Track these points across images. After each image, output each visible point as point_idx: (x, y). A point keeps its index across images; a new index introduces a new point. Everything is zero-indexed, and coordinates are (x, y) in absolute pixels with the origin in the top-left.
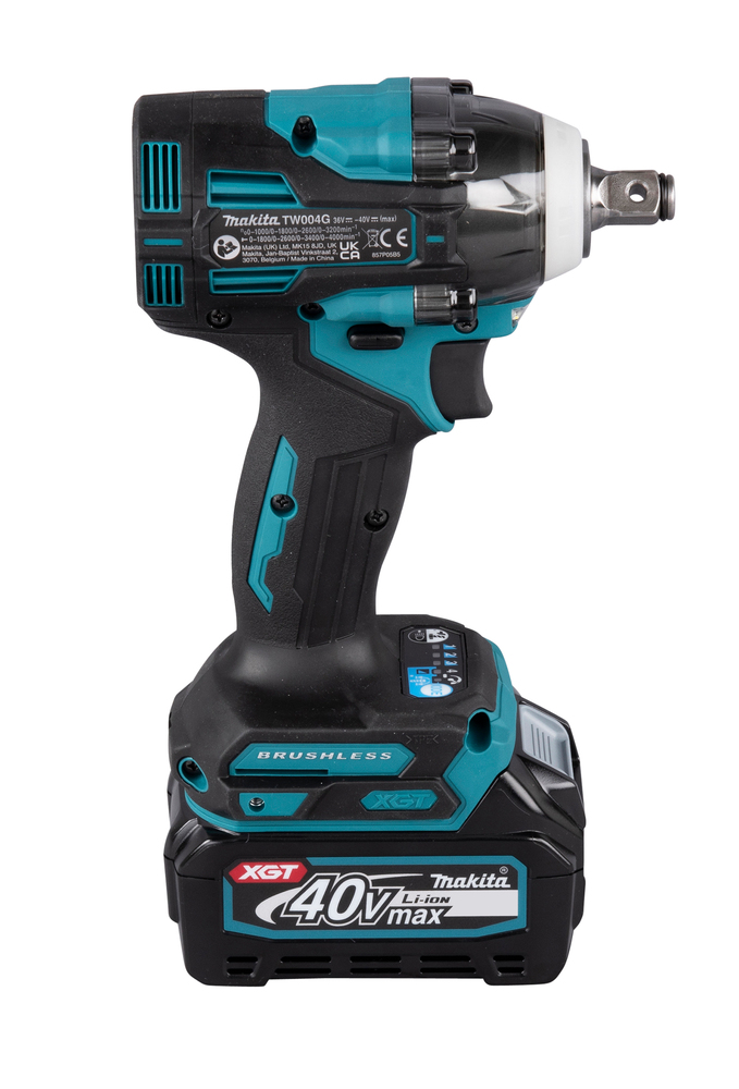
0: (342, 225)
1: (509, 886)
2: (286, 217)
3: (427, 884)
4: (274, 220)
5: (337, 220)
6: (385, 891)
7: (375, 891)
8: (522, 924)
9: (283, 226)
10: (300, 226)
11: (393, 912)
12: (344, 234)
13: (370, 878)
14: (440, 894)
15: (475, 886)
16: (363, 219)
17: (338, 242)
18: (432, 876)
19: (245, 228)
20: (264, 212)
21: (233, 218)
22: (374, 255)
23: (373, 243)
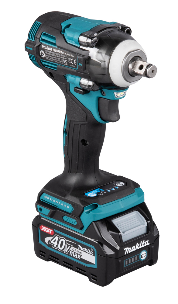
0: (64, 55)
1: (93, 255)
2: (53, 49)
3: (77, 247)
4: (51, 49)
5: (63, 53)
6: (69, 245)
7: (67, 244)
8: (95, 267)
9: (52, 51)
10: (56, 52)
11: (71, 252)
12: (64, 57)
13: (66, 240)
14: (80, 251)
15: (86, 252)
16: (68, 54)
17: (63, 59)
18: (78, 245)
19: (46, 50)
20: (50, 46)
21: (44, 46)
22: (70, 65)
23: (69, 62)
